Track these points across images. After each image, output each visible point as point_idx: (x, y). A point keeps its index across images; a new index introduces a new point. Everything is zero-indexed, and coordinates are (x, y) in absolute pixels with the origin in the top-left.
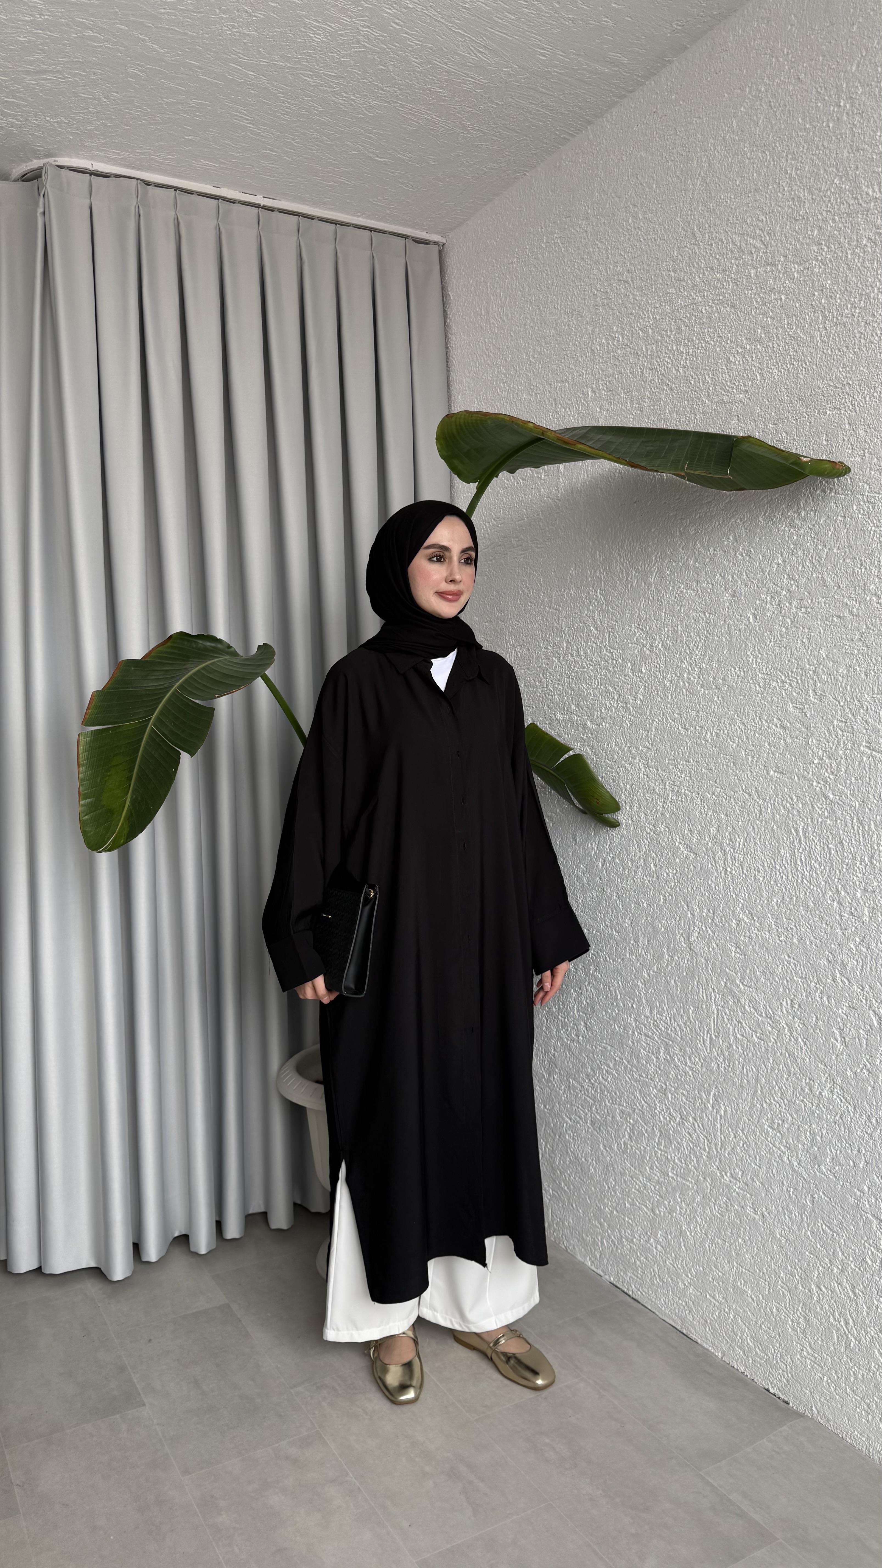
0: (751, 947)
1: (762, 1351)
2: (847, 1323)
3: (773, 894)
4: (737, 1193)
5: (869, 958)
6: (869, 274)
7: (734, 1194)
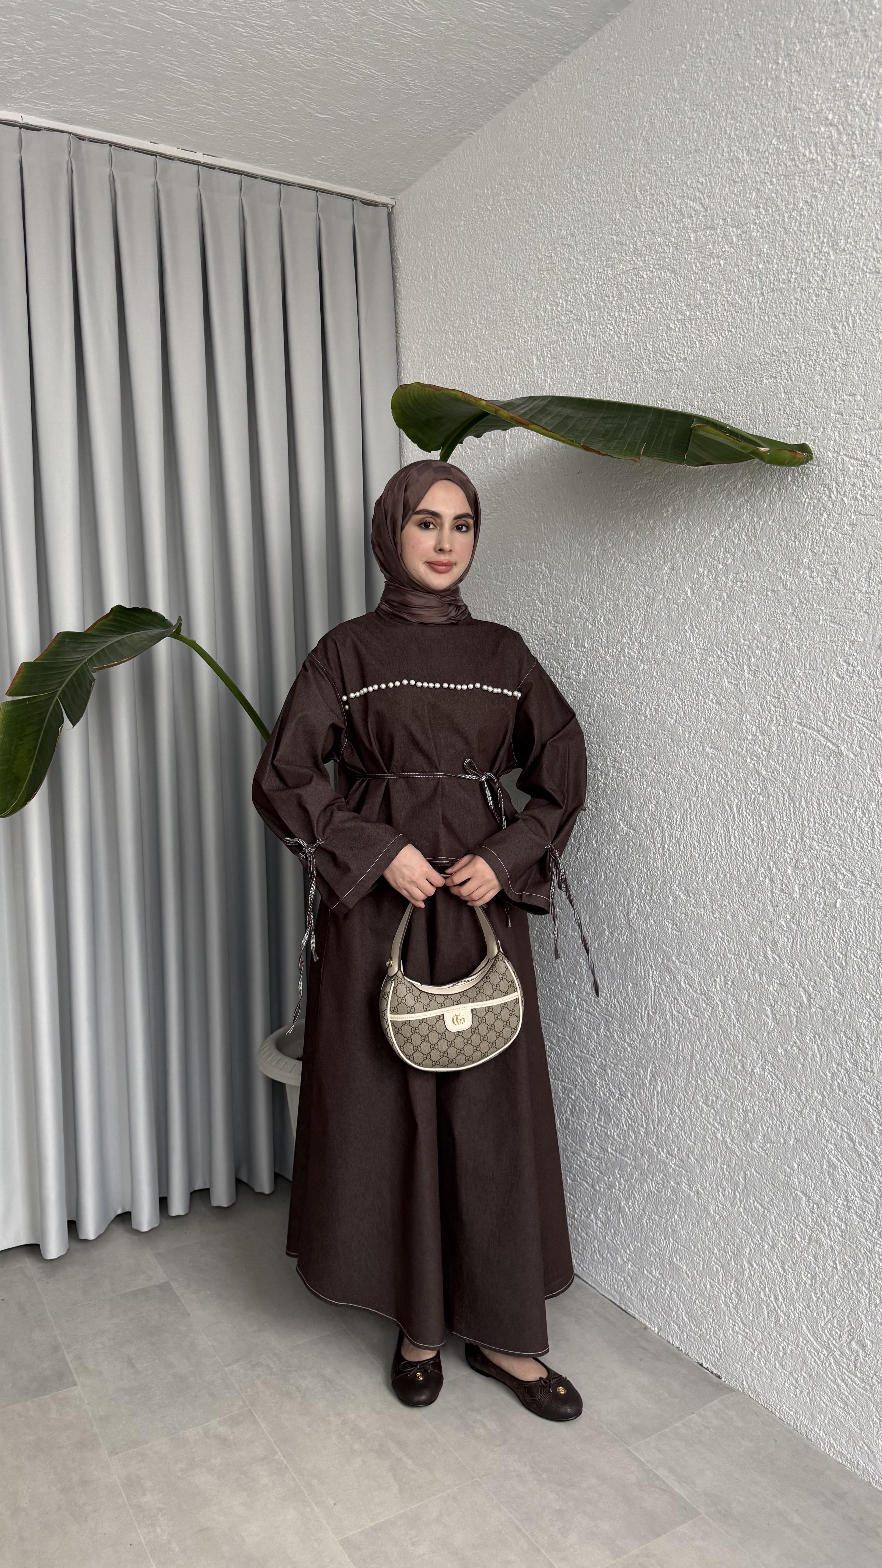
0: (687, 924)
1: (697, 1326)
2: (776, 1299)
3: (707, 871)
4: (673, 1170)
5: (799, 935)
6: (805, 239)
7: (671, 1170)
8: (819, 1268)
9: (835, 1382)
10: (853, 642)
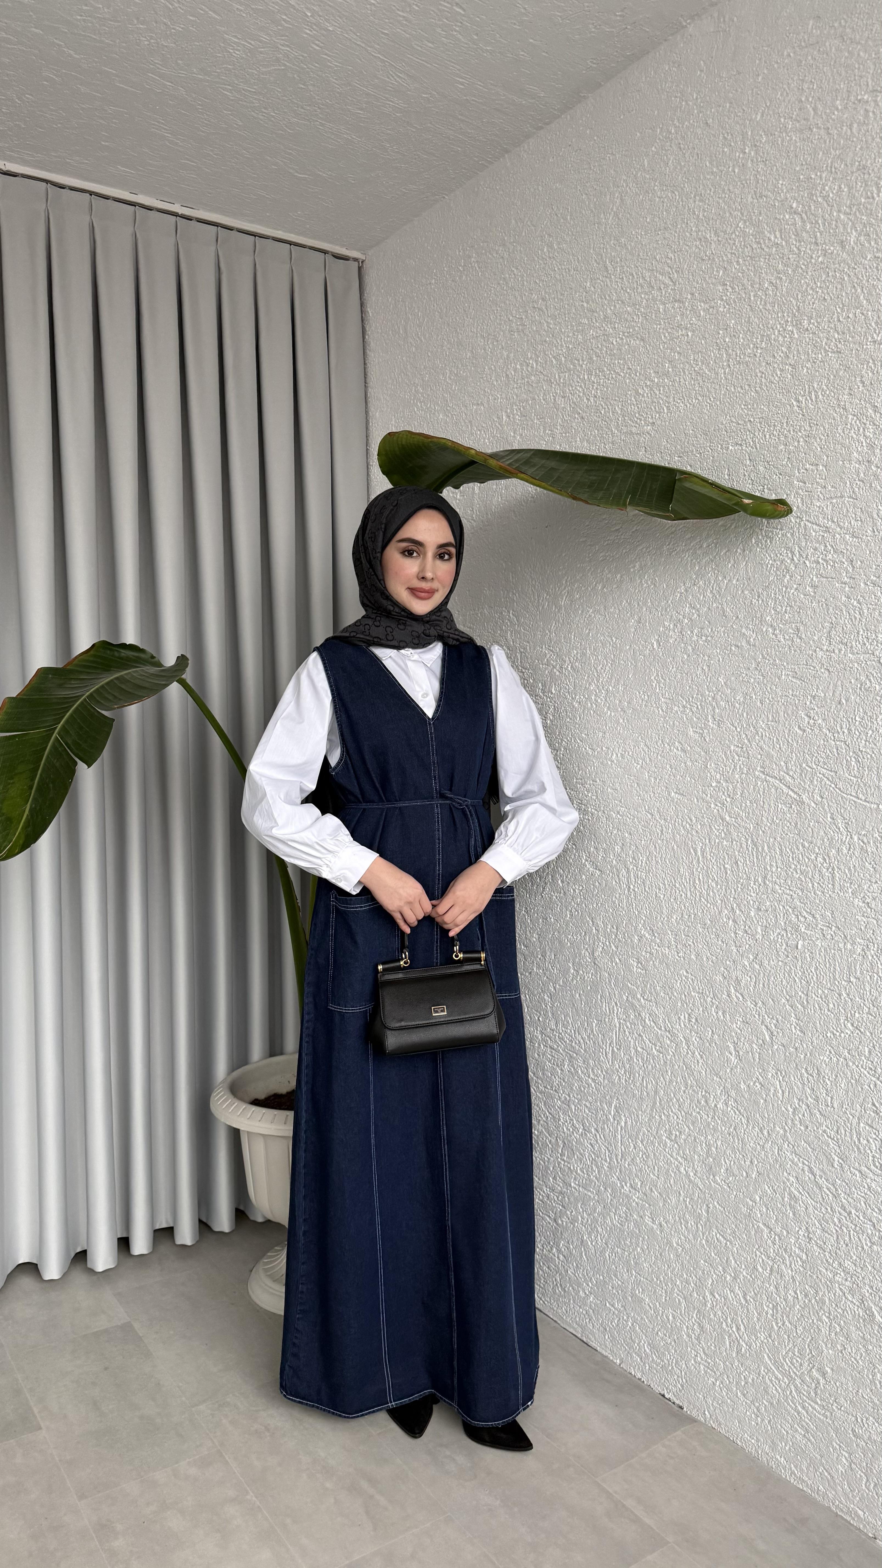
0: (651, 962)
1: (659, 1357)
2: (738, 1329)
3: (672, 912)
4: (637, 1203)
5: (762, 975)
6: (770, 317)
7: (634, 1204)
8: (780, 1298)
9: (796, 1410)
10: (814, 697)
